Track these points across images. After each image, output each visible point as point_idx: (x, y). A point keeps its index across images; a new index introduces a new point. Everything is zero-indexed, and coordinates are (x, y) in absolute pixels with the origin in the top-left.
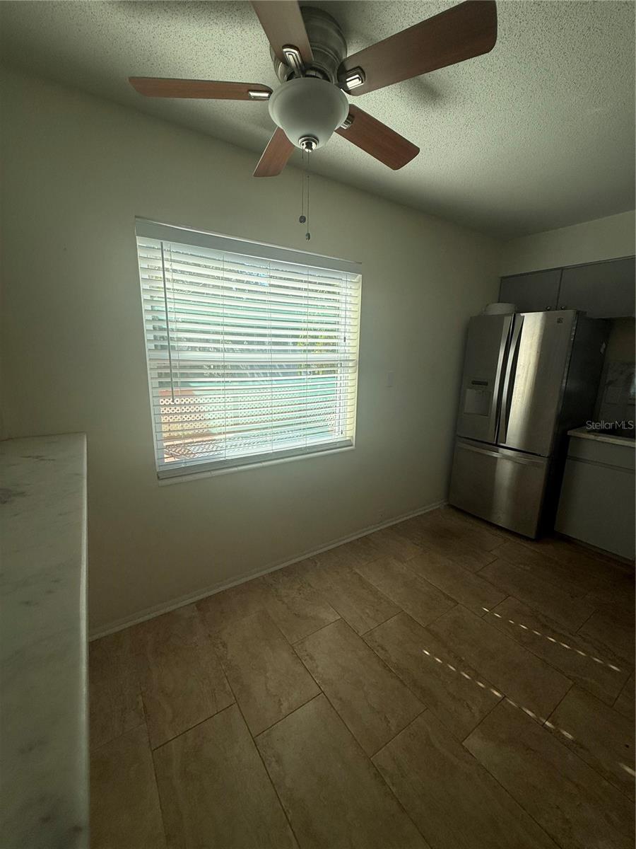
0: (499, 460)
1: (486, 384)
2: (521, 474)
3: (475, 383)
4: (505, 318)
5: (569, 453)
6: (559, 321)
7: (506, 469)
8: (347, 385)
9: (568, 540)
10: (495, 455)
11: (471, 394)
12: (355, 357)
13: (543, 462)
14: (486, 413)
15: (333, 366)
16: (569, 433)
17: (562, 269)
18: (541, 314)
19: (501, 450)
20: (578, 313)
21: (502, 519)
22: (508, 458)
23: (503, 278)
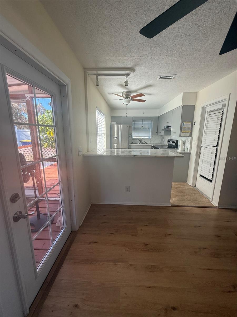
6: (127, 126)
17: (122, 117)
23: (111, 117)
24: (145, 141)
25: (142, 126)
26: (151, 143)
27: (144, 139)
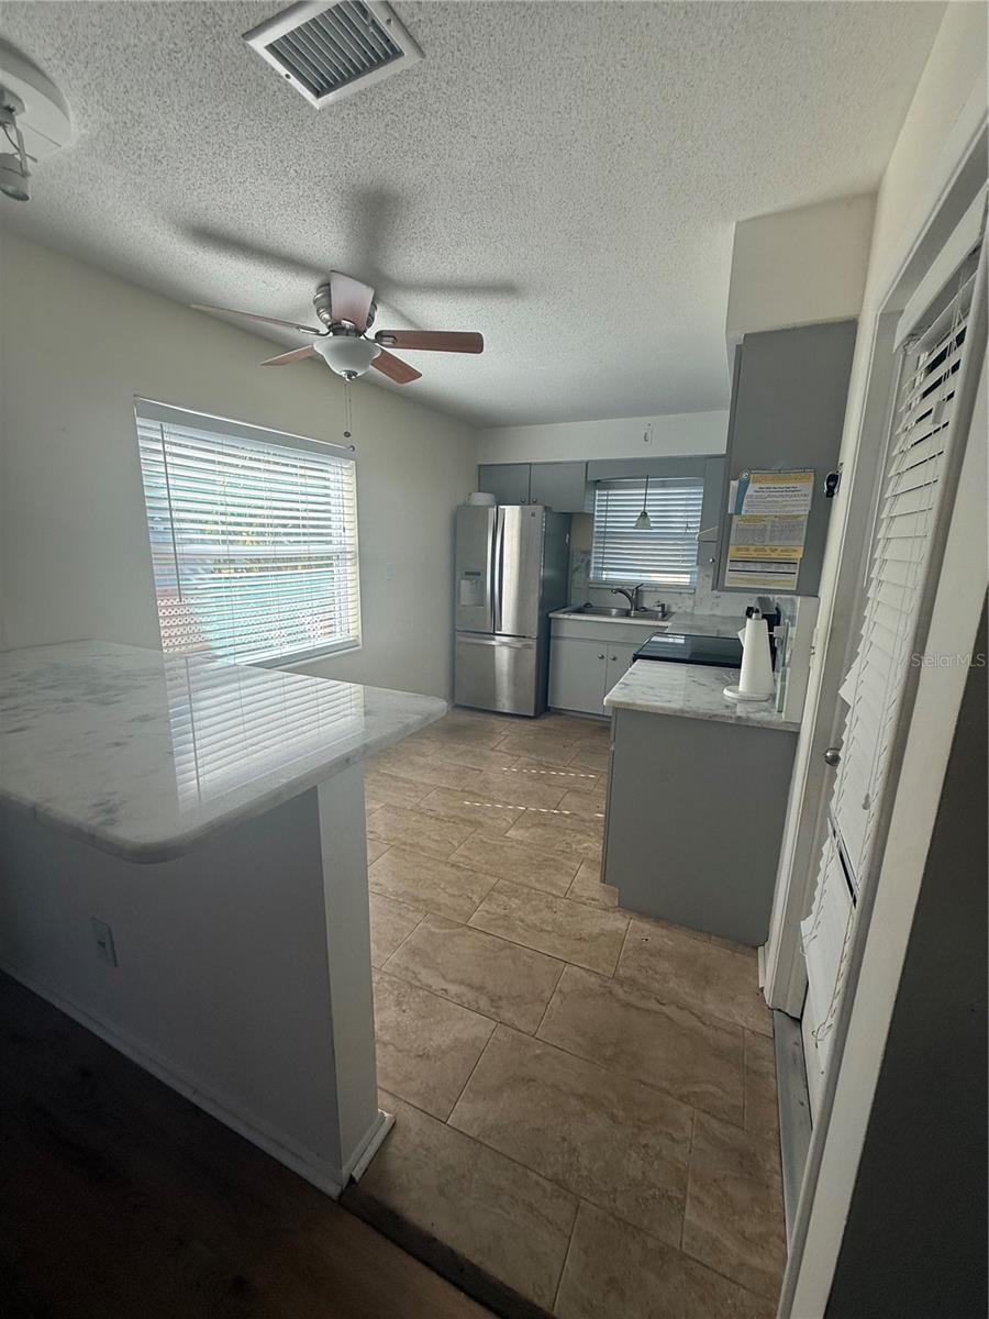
0: (497, 649)
1: (479, 574)
2: (517, 658)
3: (467, 573)
4: (490, 509)
5: (552, 634)
6: (533, 515)
7: (503, 656)
8: (347, 578)
9: (559, 712)
10: (493, 643)
11: (465, 585)
12: (355, 549)
13: (533, 643)
14: (481, 603)
15: (329, 558)
16: (551, 615)
17: (530, 464)
18: (518, 507)
19: (497, 637)
20: (546, 508)
21: (505, 705)
22: (503, 644)
23: (480, 466)
24: (658, 596)
25: (644, 514)
26: (696, 612)
27: (657, 588)
